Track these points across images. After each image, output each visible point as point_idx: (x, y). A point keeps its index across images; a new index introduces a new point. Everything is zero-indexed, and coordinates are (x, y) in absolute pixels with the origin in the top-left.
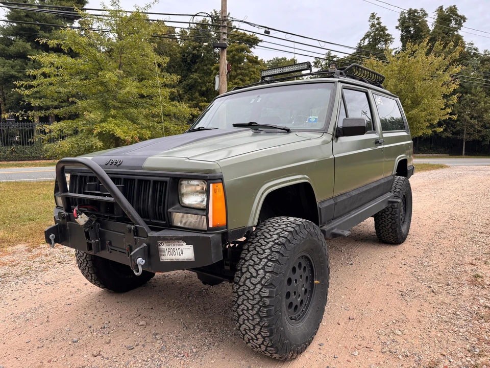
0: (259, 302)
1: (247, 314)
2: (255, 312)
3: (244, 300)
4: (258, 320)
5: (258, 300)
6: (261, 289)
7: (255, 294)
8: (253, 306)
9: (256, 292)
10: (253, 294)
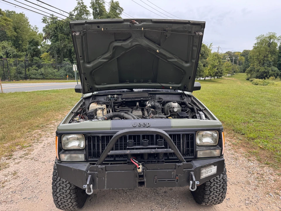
0: (223, 182)
1: (217, 190)
2: (221, 187)
3: (214, 184)
4: (222, 190)
5: (222, 181)
6: (223, 176)
7: (221, 179)
8: (220, 185)
9: (221, 178)
10: (219, 180)
